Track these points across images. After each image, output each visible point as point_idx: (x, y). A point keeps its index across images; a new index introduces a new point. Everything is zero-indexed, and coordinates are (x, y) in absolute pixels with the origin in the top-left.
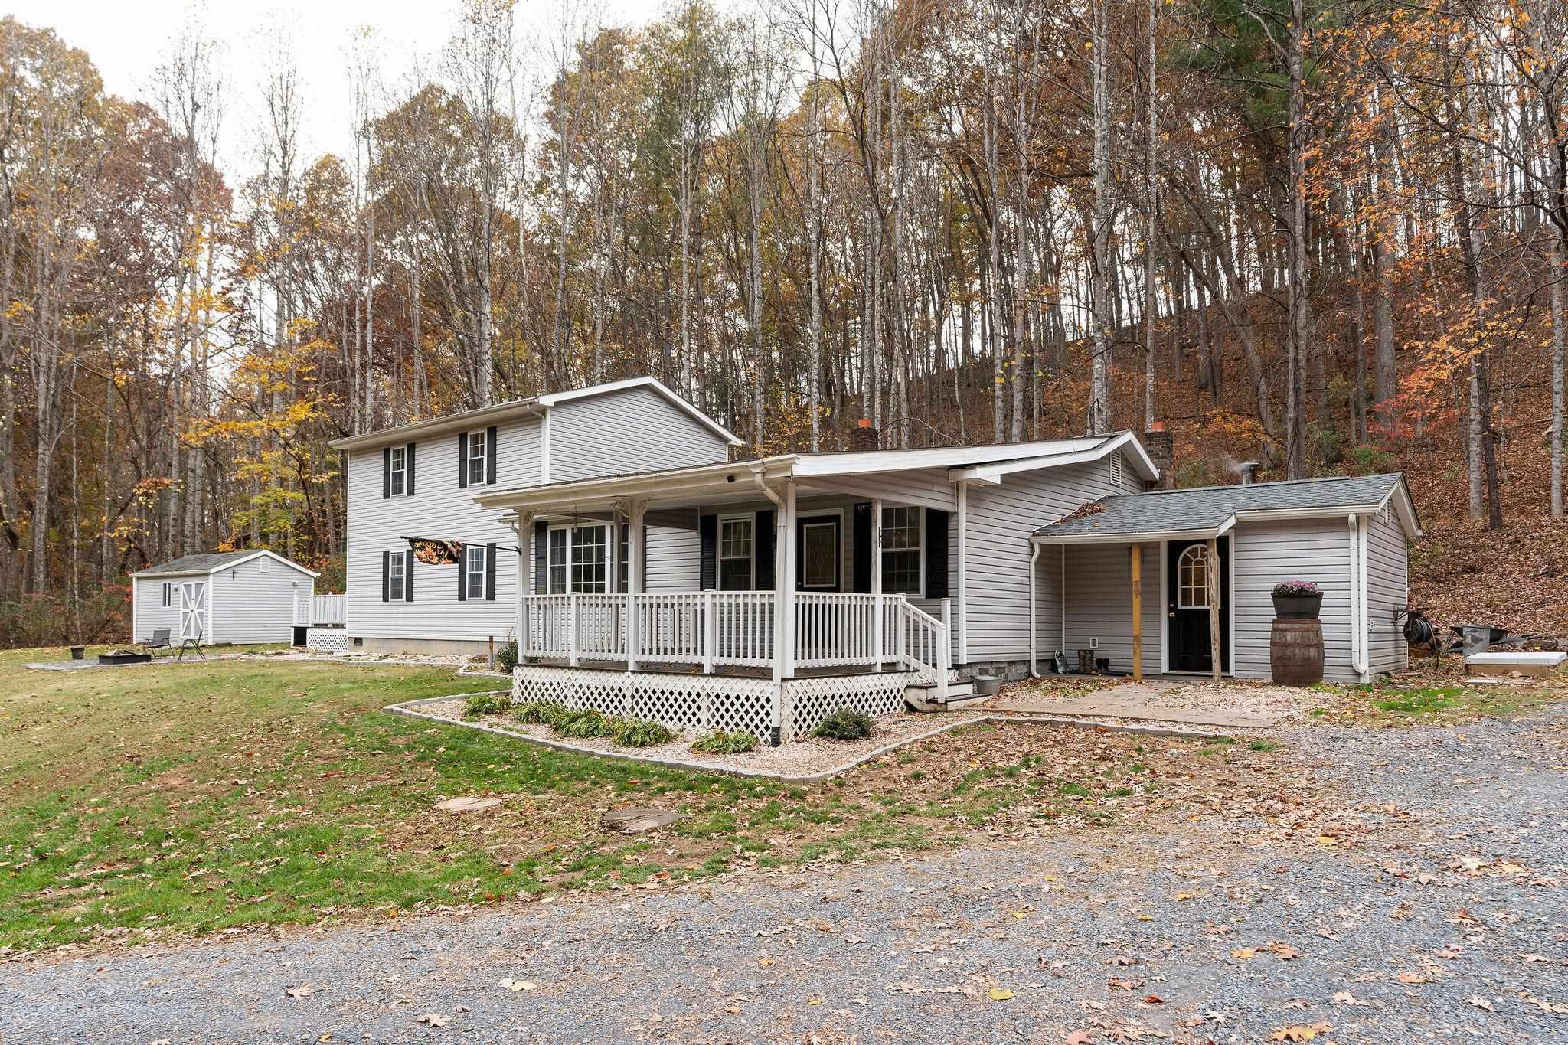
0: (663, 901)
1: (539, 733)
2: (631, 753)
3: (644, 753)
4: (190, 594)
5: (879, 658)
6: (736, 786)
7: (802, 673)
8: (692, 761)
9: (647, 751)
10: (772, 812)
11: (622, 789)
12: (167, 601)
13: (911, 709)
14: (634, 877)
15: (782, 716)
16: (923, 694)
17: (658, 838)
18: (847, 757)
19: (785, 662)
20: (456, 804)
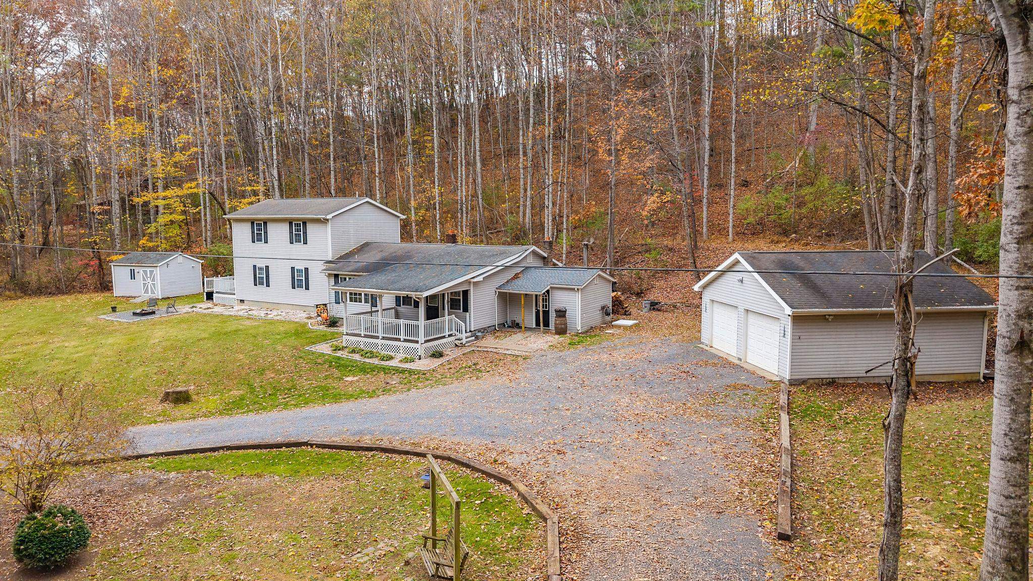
0: (401, 396)
1: (357, 357)
2: (383, 363)
3: (387, 363)
4: (146, 275)
5: (447, 333)
6: (411, 372)
7: (426, 341)
8: (400, 365)
9: (388, 362)
10: (418, 378)
11: (385, 373)
12: (133, 276)
13: (456, 345)
14: (394, 392)
15: (421, 352)
16: (459, 342)
17: (397, 385)
18: (437, 362)
19: (422, 339)
20: (349, 379)
